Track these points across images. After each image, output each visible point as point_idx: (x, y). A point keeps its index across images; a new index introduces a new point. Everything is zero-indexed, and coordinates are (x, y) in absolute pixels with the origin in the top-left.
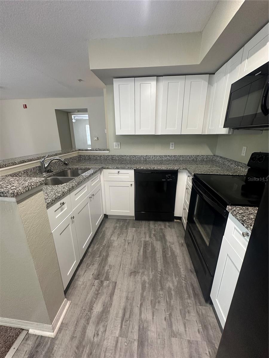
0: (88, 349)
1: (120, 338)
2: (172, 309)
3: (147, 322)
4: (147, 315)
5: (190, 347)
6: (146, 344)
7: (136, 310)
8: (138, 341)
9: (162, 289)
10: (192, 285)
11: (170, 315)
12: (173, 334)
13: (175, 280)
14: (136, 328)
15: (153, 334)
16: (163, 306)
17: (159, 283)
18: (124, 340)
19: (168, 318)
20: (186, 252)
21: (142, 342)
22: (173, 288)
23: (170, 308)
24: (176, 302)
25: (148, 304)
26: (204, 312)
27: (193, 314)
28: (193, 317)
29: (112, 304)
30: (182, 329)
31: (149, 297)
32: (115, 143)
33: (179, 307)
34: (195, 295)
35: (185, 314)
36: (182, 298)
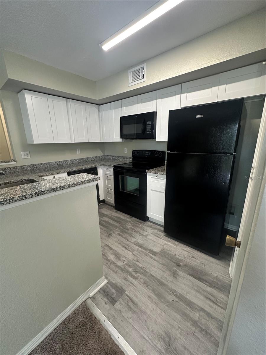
0: (126, 267)
1: (133, 253)
2: (139, 232)
3: (136, 241)
4: (133, 240)
5: (153, 234)
6: (142, 245)
7: (128, 243)
8: (140, 247)
9: (128, 230)
10: (136, 221)
11: (140, 233)
12: (146, 236)
13: (129, 224)
14: (135, 246)
15: (141, 242)
16: (135, 234)
17: (124, 230)
18: (135, 252)
19: (140, 235)
20: (122, 213)
21: (141, 246)
22: (131, 227)
23: (137, 232)
24: (137, 229)
25: (129, 238)
26: (147, 224)
27: (145, 227)
28: (146, 228)
29: (116, 251)
30: (147, 233)
31: (127, 236)
32: (22, 153)
33: (140, 229)
34: (140, 222)
35: (143, 229)
36: (137, 227)
